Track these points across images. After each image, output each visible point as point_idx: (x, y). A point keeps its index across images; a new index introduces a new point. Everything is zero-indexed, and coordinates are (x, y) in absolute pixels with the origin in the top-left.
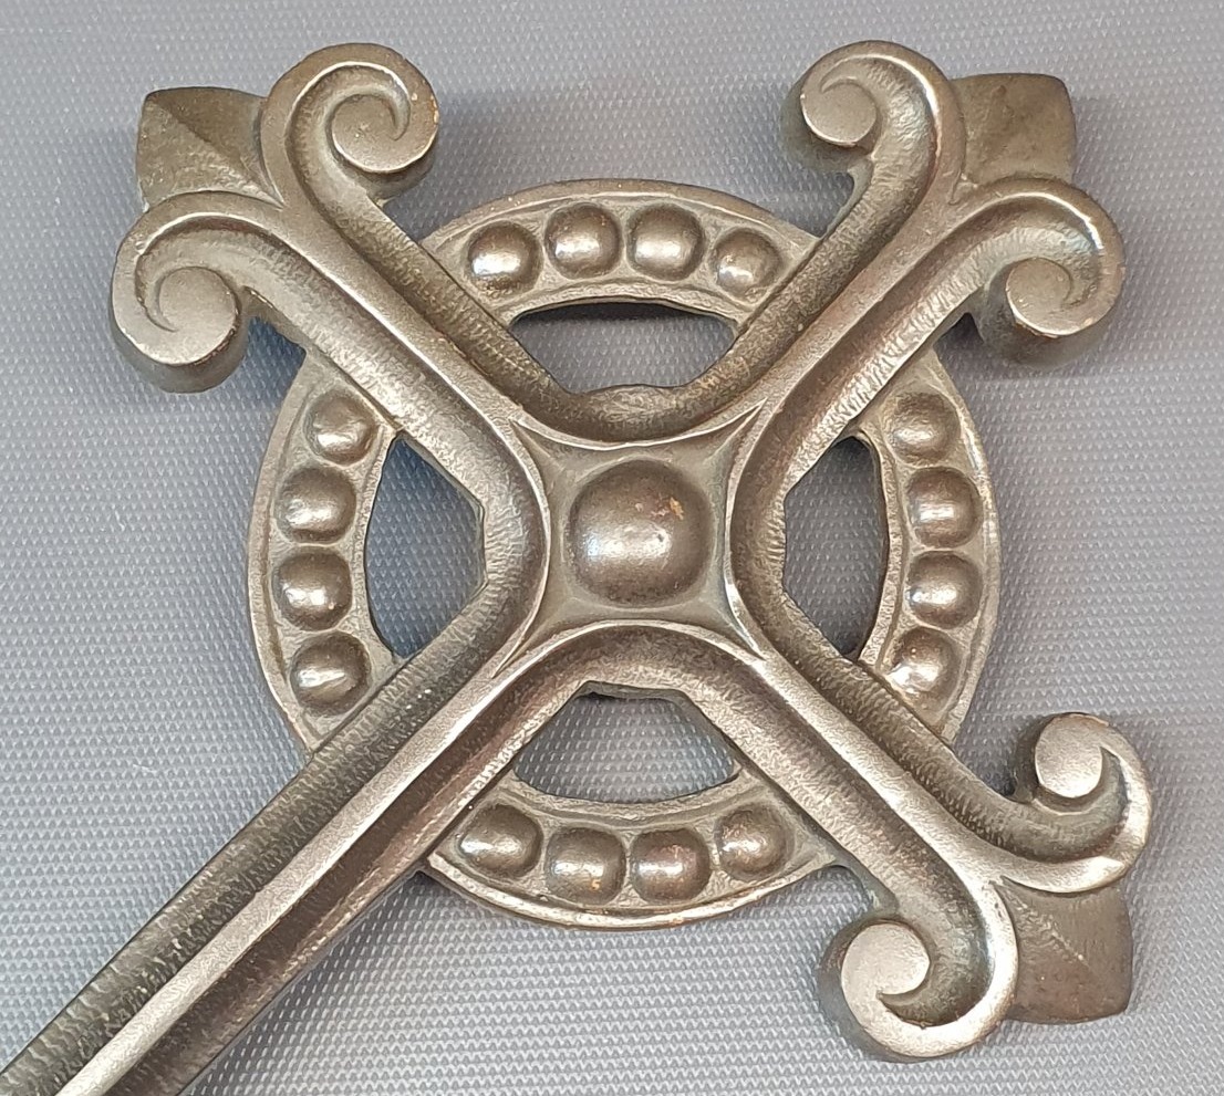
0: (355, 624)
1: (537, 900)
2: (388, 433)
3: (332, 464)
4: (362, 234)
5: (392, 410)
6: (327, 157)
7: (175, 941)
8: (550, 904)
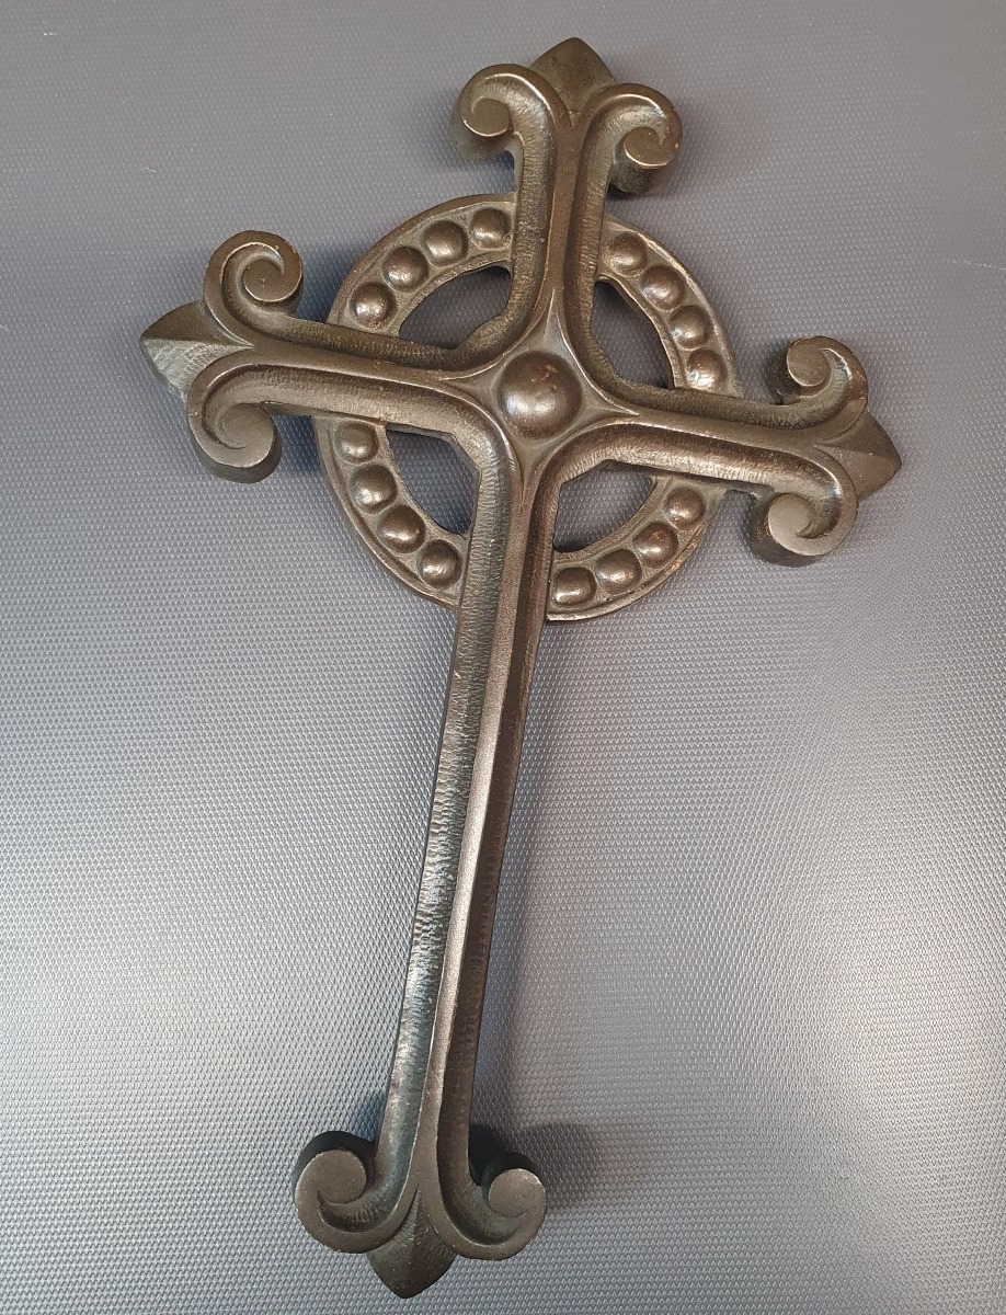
0: (434, 532)
1: (608, 603)
2: (380, 429)
3: (366, 463)
4: (299, 337)
5: (376, 416)
6: (254, 309)
7: (463, 735)
8: (615, 600)
